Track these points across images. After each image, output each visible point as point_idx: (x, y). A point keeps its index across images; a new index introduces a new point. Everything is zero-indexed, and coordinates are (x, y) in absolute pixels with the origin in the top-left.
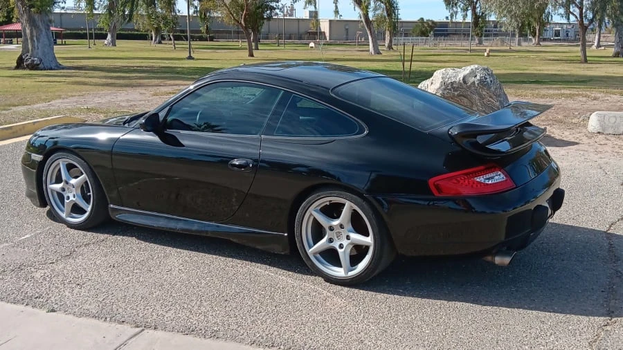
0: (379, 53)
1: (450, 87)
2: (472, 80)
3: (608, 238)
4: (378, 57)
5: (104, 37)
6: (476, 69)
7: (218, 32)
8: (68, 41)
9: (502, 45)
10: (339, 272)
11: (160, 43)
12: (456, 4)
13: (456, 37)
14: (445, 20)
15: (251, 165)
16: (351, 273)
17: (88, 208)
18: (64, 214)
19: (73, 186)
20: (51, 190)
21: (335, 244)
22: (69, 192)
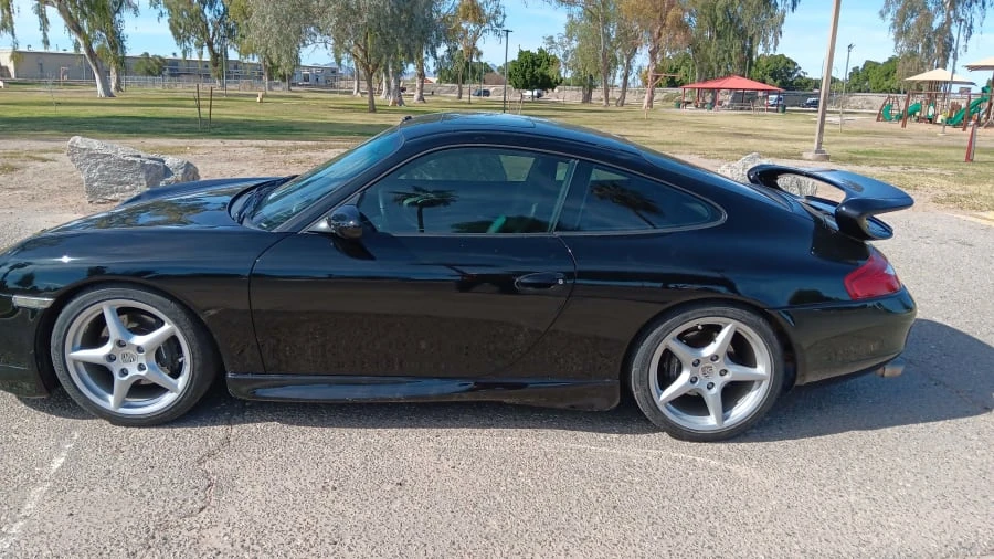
0: (111, 95)
9: (251, 89)
10: (710, 422)
14: (177, 57)
15: (561, 282)
16: (728, 422)
17: (176, 386)
18: (110, 402)
19: (139, 349)
20: (76, 362)
21: (701, 385)
22: (125, 362)
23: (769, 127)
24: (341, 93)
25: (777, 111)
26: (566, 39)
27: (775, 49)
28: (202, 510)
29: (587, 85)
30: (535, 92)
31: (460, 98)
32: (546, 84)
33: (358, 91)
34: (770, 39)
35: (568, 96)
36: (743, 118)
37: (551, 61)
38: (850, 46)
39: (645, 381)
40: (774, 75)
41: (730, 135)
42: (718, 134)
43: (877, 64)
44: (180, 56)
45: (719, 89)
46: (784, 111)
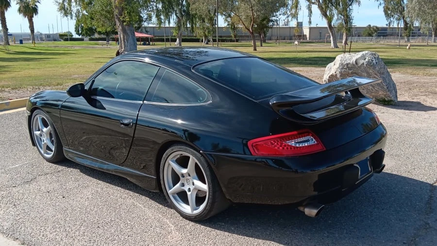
0: (337, 47)
1: (346, 67)
2: (361, 62)
3: (431, 191)
4: (337, 50)
5: (175, 40)
6: (366, 54)
7: (241, 36)
8: (156, 43)
9: (423, 42)
10: (187, 209)
11: (207, 44)
12: (392, 16)
13: (392, 37)
14: (385, 26)
15: (131, 124)
17: (53, 149)
18: (43, 152)
21: (185, 188)
22: (44, 137)
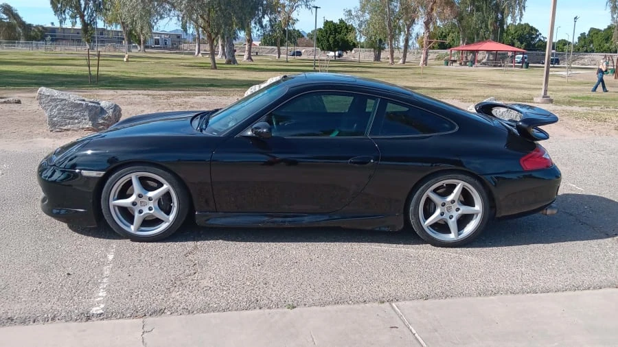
12: (64, 12)
15: (372, 161)
16: (461, 237)
17: (168, 219)
18: (132, 229)
19: (150, 199)
20: (114, 206)
21: (446, 216)
22: (141, 206)
23: (516, 80)
24: (185, 54)
25: (522, 67)
26: (360, 13)
27: (520, 20)
28: (195, 273)
29: (377, 46)
30: (337, 53)
31: (279, 57)
32: (347, 46)
33: (199, 52)
34: (517, 11)
35: (362, 55)
36: (495, 72)
37: (349, 29)
38: (575, 18)
39: (416, 214)
40: (521, 39)
41: (484, 85)
42: (475, 85)
43: (599, 31)
44: (57, 25)
45: (477, 51)
46: (527, 67)
